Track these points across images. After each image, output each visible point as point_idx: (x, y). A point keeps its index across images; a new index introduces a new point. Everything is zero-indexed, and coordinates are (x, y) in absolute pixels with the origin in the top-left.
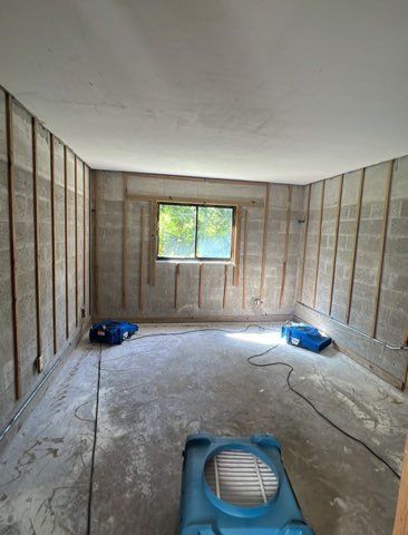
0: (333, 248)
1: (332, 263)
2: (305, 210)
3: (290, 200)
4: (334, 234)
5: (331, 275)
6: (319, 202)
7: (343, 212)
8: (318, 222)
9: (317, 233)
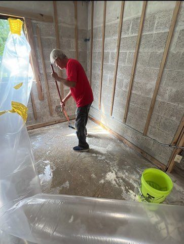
0: (114, 64)
1: (113, 76)
2: (89, 28)
3: (76, 17)
4: (116, 51)
5: (113, 87)
6: (102, 20)
7: (124, 27)
8: (101, 39)
9: (101, 50)
